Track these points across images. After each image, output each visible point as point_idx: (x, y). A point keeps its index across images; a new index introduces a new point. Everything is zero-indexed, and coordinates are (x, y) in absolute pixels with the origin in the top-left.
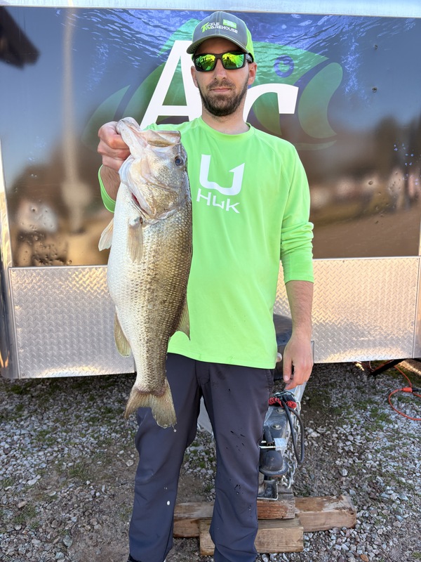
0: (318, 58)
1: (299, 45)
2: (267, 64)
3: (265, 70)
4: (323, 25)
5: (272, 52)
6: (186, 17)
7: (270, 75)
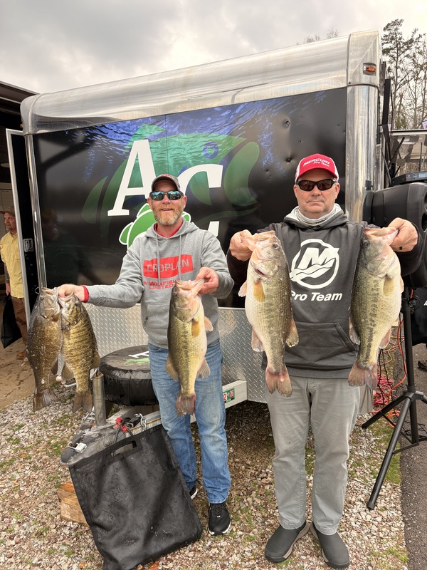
0: (237, 140)
1: (222, 131)
2: (197, 150)
3: (196, 154)
4: (240, 112)
5: (200, 140)
6: (140, 124)
7: (200, 158)
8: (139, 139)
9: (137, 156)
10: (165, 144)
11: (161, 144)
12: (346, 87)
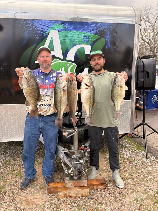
0: (97, 37)
1: (91, 32)
2: (81, 38)
3: (80, 40)
4: (99, 26)
5: (82, 35)
6: (54, 23)
7: (82, 42)
8: (53, 30)
9: (52, 37)
10: (66, 34)
11: (64, 33)
12: (135, 24)
